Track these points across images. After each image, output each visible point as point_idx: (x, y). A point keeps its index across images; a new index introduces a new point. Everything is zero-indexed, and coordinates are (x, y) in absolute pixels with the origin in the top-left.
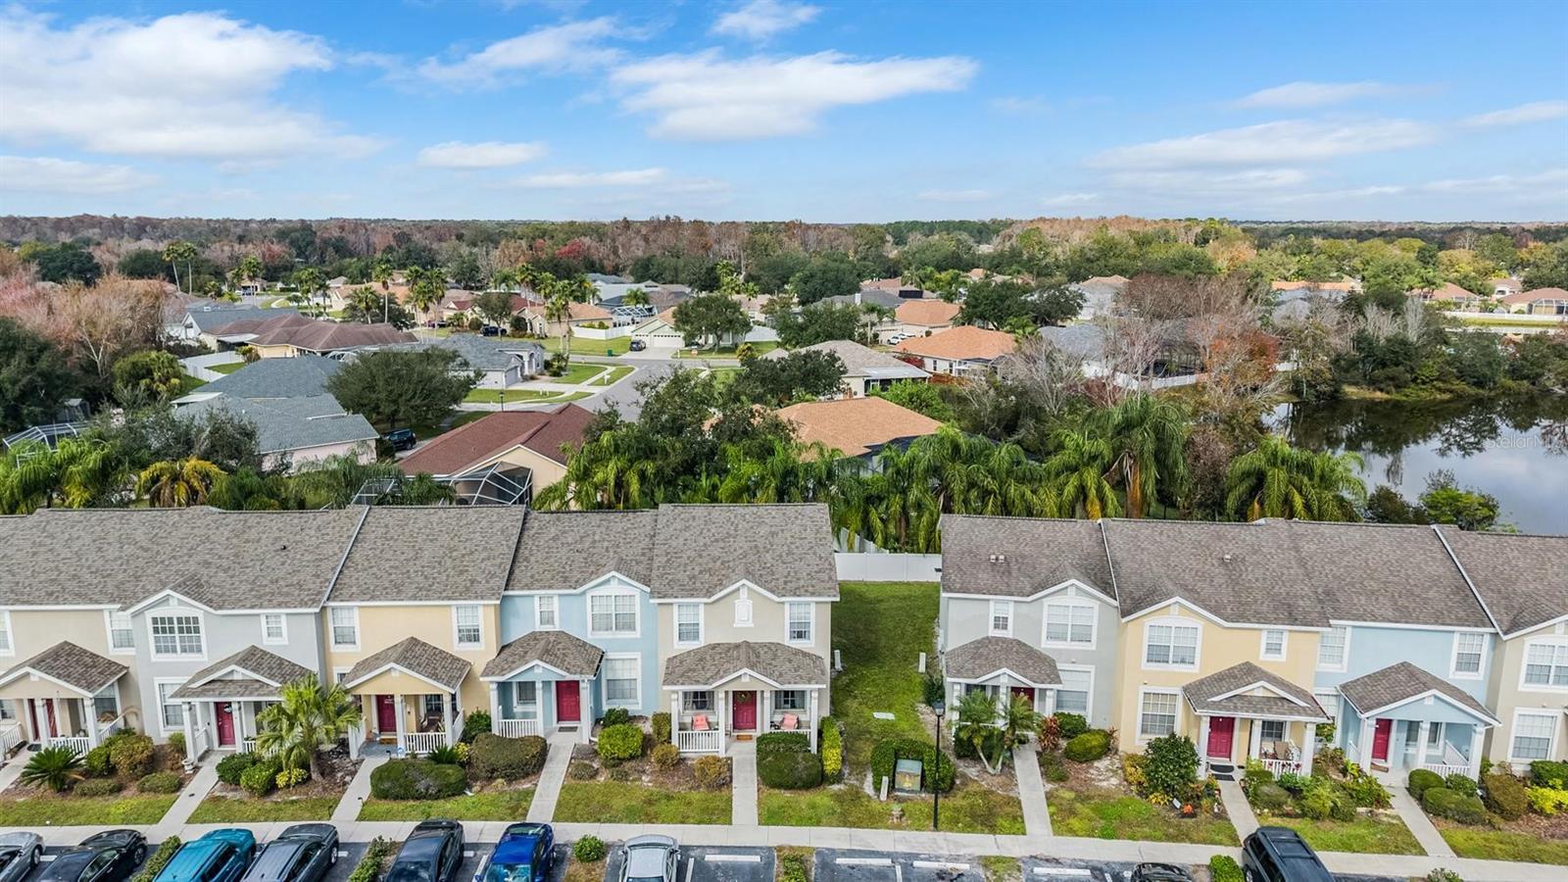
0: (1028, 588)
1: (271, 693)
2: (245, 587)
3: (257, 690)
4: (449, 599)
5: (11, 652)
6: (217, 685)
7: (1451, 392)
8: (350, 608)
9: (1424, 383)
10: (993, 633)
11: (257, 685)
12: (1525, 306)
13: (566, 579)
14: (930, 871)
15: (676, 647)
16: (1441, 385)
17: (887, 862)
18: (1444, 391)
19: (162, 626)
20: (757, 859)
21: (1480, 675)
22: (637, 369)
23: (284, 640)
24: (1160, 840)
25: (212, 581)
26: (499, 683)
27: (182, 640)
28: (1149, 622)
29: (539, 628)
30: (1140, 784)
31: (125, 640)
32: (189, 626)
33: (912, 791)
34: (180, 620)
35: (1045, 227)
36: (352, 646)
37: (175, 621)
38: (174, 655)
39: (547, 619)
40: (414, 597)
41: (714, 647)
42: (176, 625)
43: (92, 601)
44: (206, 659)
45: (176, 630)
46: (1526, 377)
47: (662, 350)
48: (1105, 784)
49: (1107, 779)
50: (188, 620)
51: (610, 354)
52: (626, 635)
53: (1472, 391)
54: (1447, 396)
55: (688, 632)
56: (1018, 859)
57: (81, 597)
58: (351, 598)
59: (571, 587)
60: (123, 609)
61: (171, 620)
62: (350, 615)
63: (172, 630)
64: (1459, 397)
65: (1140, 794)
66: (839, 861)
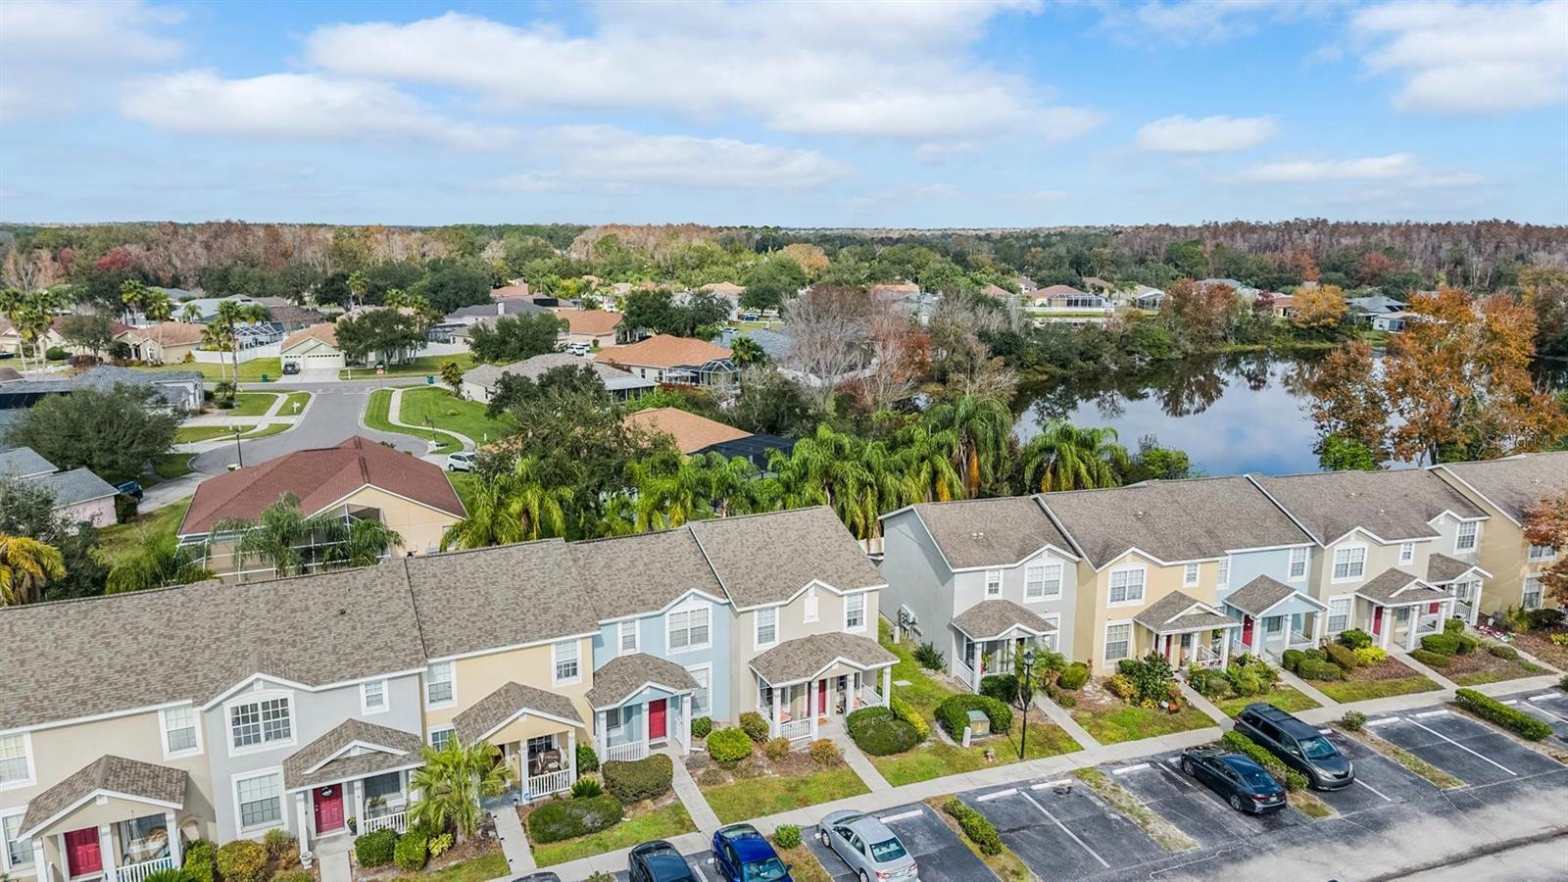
0: (1014, 557)
1: (400, 763)
2: (328, 659)
3: (383, 762)
4: (546, 638)
5: (32, 781)
6: (335, 766)
7: (1046, 373)
8: (448, 662)
9: (1028, 367)
10: (988, 597)
11: (380, 758)
12: (1045, 300)
13: (644, 603)
14: (1048, 790)
15: (756, 650)
16: (1039, 368)
17: (1014, 791)
18: (1041, 373)
19: (244, 716)
20: (919, 812)
21: (1304, 578)
22: (314, 396)
23: (385, 707)
24: (1170, 733)
25: (284, 657)
26: (607, 711)
27: (267, 727)
28: (1112, 570)
29: (621, 653)
30: (1132, 696)
31: (184, 739)
32: (277, 709)
33: (983, 735)
34: (265, 705)
35: (621, 234)
36: (449, 701)
37: (260, 707)
38: (257, 745)
39: (629, 642)
40: (515, 641)
41: (790, 643)
42: (260, 712)
43: (143, 702)
44: (295, 743)
45: (261, 717)
46: (1090, 358)
47: (320, 371)
48: (1102, 702)
49: (1102, 699)
50: (275, 703)
51: (265, 379)
52: (700, 647)
53: (1059, 371)
54: (1045, 377)
55: (766, 634)
56: (1096, 767)
57: (125, 700)
58: (449, 651)
59: (653, 609)
60: (194, 705)
61: (254, 707)
62: (449, 671)
63: (255, 718)
64: (1052, 377)
65: (1134, 703)
66: (980, 799)
